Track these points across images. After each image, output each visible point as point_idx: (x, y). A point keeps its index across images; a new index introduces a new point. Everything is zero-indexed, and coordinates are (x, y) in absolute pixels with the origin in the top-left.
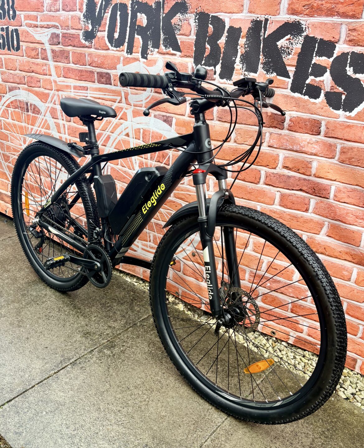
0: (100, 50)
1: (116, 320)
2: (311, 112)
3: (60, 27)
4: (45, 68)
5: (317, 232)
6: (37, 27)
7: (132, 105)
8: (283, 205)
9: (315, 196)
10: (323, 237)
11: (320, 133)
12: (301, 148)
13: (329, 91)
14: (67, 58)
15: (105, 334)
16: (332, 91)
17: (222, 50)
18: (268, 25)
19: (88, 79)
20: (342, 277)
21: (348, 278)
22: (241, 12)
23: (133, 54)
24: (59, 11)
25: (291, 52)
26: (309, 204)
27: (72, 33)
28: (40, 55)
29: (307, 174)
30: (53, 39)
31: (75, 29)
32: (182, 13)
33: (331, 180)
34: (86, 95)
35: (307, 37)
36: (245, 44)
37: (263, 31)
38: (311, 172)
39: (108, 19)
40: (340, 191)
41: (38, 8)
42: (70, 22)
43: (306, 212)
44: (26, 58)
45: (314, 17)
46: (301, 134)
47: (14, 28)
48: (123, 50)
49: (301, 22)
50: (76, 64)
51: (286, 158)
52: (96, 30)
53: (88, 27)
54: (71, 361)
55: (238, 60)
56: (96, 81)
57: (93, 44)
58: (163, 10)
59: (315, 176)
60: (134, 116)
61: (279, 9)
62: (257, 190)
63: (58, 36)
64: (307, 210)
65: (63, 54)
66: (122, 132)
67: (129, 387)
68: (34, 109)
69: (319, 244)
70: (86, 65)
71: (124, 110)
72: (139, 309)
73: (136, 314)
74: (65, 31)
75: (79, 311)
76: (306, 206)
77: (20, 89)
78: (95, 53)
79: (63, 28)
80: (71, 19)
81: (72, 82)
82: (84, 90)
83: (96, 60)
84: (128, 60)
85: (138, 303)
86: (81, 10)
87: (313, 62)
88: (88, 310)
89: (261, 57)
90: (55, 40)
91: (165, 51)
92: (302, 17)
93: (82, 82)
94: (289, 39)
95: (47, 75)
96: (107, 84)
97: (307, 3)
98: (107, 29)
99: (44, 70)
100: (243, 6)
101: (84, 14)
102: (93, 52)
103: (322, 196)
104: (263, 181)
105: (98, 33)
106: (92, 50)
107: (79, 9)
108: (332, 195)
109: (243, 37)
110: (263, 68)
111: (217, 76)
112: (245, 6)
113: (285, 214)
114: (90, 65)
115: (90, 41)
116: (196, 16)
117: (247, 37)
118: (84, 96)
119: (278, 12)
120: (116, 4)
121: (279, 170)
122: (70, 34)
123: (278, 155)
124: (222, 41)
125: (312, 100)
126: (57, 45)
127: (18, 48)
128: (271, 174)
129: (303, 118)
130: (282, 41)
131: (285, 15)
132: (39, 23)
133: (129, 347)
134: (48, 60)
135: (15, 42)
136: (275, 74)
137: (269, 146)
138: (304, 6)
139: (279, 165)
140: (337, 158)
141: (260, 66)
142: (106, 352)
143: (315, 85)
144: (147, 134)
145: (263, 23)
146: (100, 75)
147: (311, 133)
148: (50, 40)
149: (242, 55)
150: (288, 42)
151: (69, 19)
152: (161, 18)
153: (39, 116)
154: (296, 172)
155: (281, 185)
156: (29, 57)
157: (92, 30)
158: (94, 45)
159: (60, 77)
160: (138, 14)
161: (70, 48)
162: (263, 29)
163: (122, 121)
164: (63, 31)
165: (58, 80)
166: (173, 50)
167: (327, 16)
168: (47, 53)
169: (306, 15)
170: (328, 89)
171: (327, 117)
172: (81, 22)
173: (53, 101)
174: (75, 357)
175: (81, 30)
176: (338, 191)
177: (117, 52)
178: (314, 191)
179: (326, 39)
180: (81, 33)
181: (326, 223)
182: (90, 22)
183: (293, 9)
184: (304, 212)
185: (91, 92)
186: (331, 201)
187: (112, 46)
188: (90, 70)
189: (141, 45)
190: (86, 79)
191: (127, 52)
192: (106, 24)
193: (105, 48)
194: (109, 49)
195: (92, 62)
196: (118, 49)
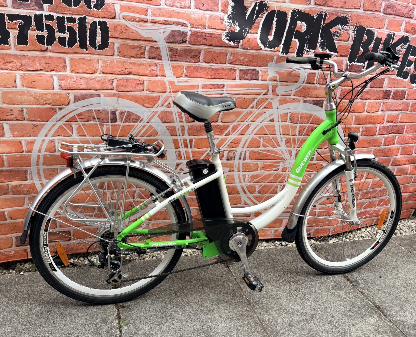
0: (250, 50)
3: (189, 25)
7: (279, 95)
8: (385, 144)
9: (398, 134)
10: (400, 156)
11: (405, 97)
12: (396, 108)
19: (227, 77)
20: (405, 174)
22: (383, 28)
23: (289, 54)
25: (401, 53)
26: (395, 140)
27: (210, 33)
28: (147, 54)
29: (396, 122)
30: (173, 37)
31: (215, 29)
32: (342, 25)
33: (405, 123)
34: (221, 92)
35: (409, 45)
37: (391, 40)
38: (398, 120)
39: (261, 23)
40: (408, 127)
42: (207, 21)
43: (394, 145)
44: (119, 57)
47: (97, 20)
48: (278, 51)
49: (409, 36)
51: (388, 116)
52: (245, 31)
56: (237, 78)
57: (240, 44)
59: (400, 122)
65: (190, 53)
66: (266, 119)
68: (128, 117)
69: (398, 160)
70: (225, 64)
71: (269, 100)
77: (100, 96)
78: (242, 52)
79: (195, 26)
80: (210, 18)
81: (200, 82)
82: (218, 88)
83: (242, 58)
84: (283, 58)
86: (224, 11)
87: (408, 59)
91: (321, 51)
93: (216, 80)
96: (251, 80)
98: (259, 31)
99: (153, 70)
100: (384, 25)
101: (229, 16)
102: (239, 52)
104: (378, 133)
105: (248, 34)
106: (239, 50)
107: (222, 10)
109: (381, 44)
113: (386, 149)
114: (231, 64)
115: (236, 41)
117: (384, 44)
118: (218, 94)
119: (400, 30)
120: (273, 12)
121: (385, 124)
122: (206, 33)
123: (385, 115)
128: (381, 128)
129: (399, 91)
131: (403, 32)
132: (149, 18)
134: (161, 60)
135: (99, 39)
137: (382, 111)
138: (411, 28)
139: (385, 121)
140: (409, 110)
143: (407, 71)
144: (296, 116)
145: (392, 36)
147: (401, 99)
150: (401, 47)
151: (206, 18)
152: (321, 27)
153: (136, 124)
154: (392, 123)
155: (385, 133)
156: (124, 56)
157: (240, 31)
158: (242, 45)
159: (181, 77)
160: (299, 22)
161: (203, 47)
164: (194, 29)
165: (176, 80)
166: (329, 51)
169: (411, 33)
170: (412, 73)
171: (409, 88)
172: (224, 23)
175: (225, 30)
177: (270, 52)
180: (224, 34)
182: (237, 24)
183: (407, 30)
186: (404, 134)
187: (265, 47)
188: (230, 68)
189: (298, 47)
190: (223, 78)
191: (282, 52)
192: (259, 27)
193: (256, 48)
194: (261, 49)
195: (236, 61)
196: (272, 49)
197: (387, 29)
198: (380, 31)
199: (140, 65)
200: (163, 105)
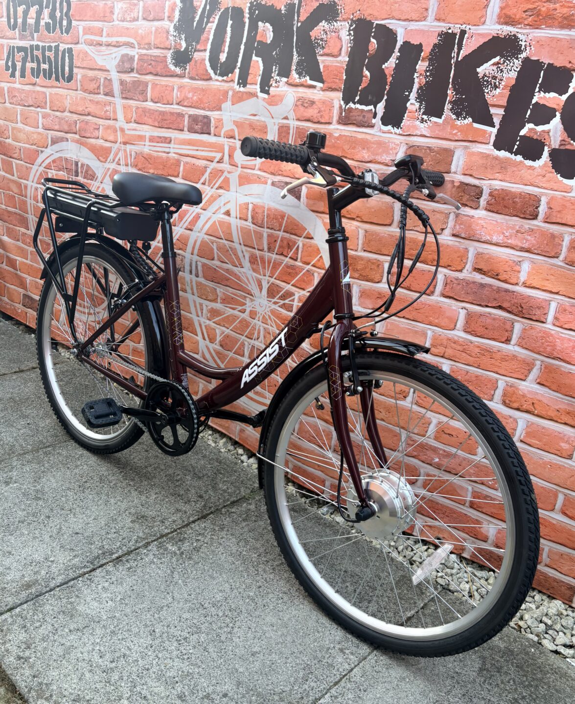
0: (198, 80)
1: (189, 501)
2: (525, 182)
3: (136, 46)
4: (108, 108)
5: (522, 377)
6: (101, 45)
7: (239, 166)
8: (470, 330)
9: (523, 317)
10: (532, 385)
11: (537, 216)
12: (506, 240)
13: (557, 147)
14: (144, 92)
15: (170, 520)
16: (562, 148)
17: (390, 79)
18: (465, 40)
19: (174, 126)
20: (557, 452)
21: (569, 453)
22: (423, 19)
23: (248, 86)
24: (137, 20)
25: (499, 83)
26: (512, 331)
27: (155, 54)
28: (102, 88)
29: (512, 281)
30: (123, 63)
31: (161, 48)
32: (328, 21)
33: (551, 292)
34: (168, 150)
35: (527, 60)
36: (426, 71)
37: (456, 50)
38: (518, 278)
39: (212, 32)
40: (565, 310)
41: (106, 16)
42: (153, 37)
43: (507, 344)
44: (81, 92)
45: (541, 29)
46: (507, 217)
47: (67, 46)
48: (232, 81)
49: (519, 36)
50: (156, 103)
51: (479, 255)
52: (192, 49)
53: (180, 44)
54: (114, 556)
55: (413, 95)
56: (186, 129)
57: (187, 71)
58: (298, 16)
59: (525, 285)
60: (241, 185)
61: (484, 16)
62: (429, 306)
63: (132, 59)
64: (508, 341)
65: (138, 87)
66: (220, 208)
67: (203, 603)
68: (86, 172)
69: (524, 396)
70: (172, 104)
71: (226, 174)
72: (225, 487)
73: (221, 494)
74: (144, 52)
75: (131, 483)
76: (507, 334)
77: (68, 141)
78: (189, 84)
79: (142, 46)
80: (155, 32)
81: (147, 131)
82: (165, 142)
83: (190, 95)
84: (240, 95)
85: (225, 479)
86: (170, 18)
87: (534, 101)
88: (146, 483)
89: (449, 92)
90: (127, 65)
91: (298, 81)
92: (521, 28)
93: (163, 130)
94: (498, 63)
95: (110, 119)
96: (202, 133)
97: (531, 6)
98: (209, 47)
99: (107, 111)
100: (427, 10)
101: (175, 25)
102: (186, 84)
103: (534, 319)
104: (440, 290)
105: (196, 53)
106: (186, 80)
107: (169, 17)
108: (550, 318)
109: (423, 60)
110: (451, 110)
111: (377, 121)
112: (430, 10)
113: (472, 345)
114: (179, 104)
115: (182, 66)
116: (351, 26)
117: (430, 60)
118: (164, 152)
119: (483, 20)
120: (227, 9)
121: (467, 274)
122: (151, 56)
123: (467, 250)
124: (390, 65)
125: (529, 163)
126: (129, 72)
127: (70, 79)
128: (453, 280)
129: (510, 192)
130: (486, 65)
131: (494, 24)
132: (104, 39)
133: (207, 543)
134: (114, 97)
135: (67, 69)
136: (470, 119)
137: (454, 235)
138: (525, 12)
139: (467, 267)
140: (562, 257)
141: (448, 106)
142: (170, 548)
143: (535, 137)
144: (260, 211)
145: (457, 37)
146: (194, 119)
147: (522, 216)
148: (118, 66)
149: (420, 88)
150: (495, 68)
151: (152, 32)
152: (295, 29)
153: (93, 182)
154: (493, 278)
155: (470, 298)
156: (85, 91)
157: (186, 49)
158: (189, 73)
159: (131, 122)
160: (260, 23)
161: (149, 78)
162: (456, 46)
163: (221, 191)
164: (140, 51)
165: (126, 126)
166: (310, 79)
167: (562, 27)
168: (112, 85)
169: (528, 25)
170: (555, 144)
171: (552, 189)
172: (170, 37)
173: (116, 160)
174: (120, 551)
175: (170, 49)
176: (562, 310)
177: (223, 84)
178: (520, 309)
179: (558, 64)
180: (169, 54)
181: (538, 363)
182: (183, 36)
183: (507, 16)
184: (503, 342)
185: (176, 146)
186: (549, 326)
187: (216, 74)
188: (178, 111)
189: (261, 72)
190: (170, 126)
191: (239, 83)
192: (208, 39)
193: (205, 77)
194: (210, 79)
195: (184, 99)
196: (225, 78)
197: (438, 20)
198: (413, 26)
199: (97, 103)
200: (114, 160)
